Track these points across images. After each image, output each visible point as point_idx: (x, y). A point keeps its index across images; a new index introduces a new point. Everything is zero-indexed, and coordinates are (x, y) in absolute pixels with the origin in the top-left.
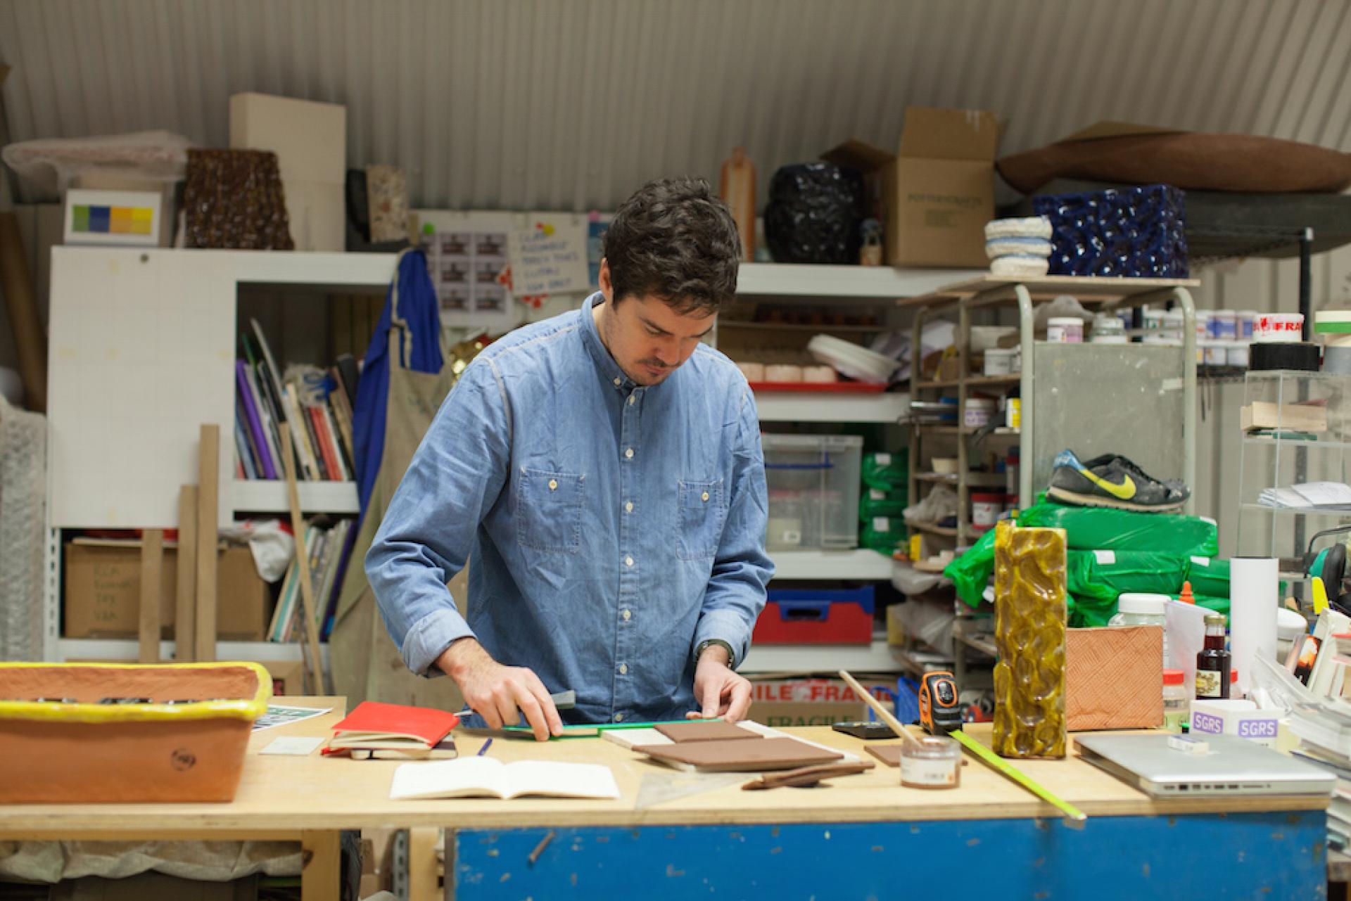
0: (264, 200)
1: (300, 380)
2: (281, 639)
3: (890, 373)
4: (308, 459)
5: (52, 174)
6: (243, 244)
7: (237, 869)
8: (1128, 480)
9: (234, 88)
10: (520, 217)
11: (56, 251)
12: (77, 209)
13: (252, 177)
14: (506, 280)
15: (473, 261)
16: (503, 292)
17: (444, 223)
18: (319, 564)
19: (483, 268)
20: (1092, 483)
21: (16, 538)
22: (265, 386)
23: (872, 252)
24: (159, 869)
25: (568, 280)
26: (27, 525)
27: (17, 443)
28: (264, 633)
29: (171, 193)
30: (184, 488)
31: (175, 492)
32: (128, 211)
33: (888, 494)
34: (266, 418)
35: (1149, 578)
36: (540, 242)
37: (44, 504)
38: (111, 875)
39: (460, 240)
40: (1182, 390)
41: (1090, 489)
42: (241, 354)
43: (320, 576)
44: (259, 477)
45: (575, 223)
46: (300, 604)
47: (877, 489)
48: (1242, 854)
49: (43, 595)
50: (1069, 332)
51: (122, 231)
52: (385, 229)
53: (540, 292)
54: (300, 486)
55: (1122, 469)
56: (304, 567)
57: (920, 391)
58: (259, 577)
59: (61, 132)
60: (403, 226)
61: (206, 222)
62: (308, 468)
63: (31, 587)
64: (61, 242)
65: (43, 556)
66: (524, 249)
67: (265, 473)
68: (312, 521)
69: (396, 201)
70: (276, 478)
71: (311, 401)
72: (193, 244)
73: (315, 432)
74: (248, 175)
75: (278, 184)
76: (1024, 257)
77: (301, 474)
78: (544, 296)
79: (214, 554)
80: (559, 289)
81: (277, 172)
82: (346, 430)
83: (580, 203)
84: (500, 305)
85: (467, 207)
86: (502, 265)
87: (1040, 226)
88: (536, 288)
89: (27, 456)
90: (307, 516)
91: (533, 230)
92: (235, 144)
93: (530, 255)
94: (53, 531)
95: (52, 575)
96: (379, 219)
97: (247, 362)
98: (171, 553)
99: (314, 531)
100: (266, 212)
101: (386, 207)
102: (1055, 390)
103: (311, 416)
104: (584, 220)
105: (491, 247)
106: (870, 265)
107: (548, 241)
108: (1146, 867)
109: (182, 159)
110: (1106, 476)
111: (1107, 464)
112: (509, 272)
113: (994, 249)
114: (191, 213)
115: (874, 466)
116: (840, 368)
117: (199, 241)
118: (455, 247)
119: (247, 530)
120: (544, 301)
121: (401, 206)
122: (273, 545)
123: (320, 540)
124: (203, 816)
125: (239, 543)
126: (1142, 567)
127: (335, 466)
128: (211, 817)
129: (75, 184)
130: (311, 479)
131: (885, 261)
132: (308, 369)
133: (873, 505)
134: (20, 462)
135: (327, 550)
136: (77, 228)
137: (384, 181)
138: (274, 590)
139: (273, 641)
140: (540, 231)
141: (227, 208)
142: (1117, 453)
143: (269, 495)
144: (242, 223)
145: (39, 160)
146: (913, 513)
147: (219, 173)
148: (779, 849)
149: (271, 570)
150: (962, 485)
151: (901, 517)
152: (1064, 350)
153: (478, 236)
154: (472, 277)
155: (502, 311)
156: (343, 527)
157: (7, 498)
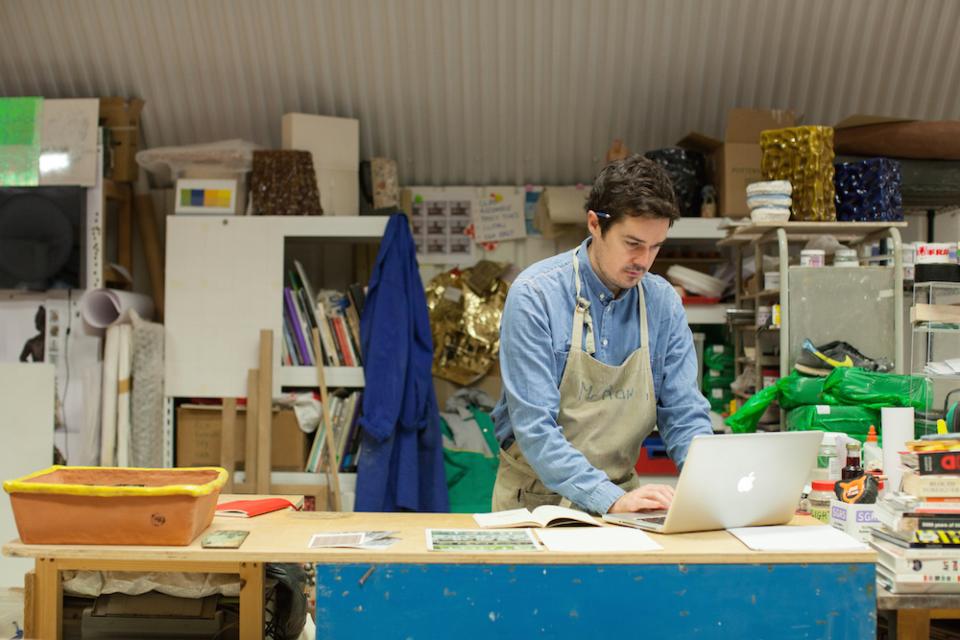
0: (303, 183)
1: (327, 300)
2: (314, 470)
3: (722, 289)
4: (331, 352)
5: (168, 170)
6: (289, 212)
7: (203, 591)
8: (848, 358)
9: (287, 110)
10: (480, 189)
11: (170, 219)
12: (184, 192)
13: (295, 168)
14: (471, 232)
15: (449, 220)
16: (468, 240)
17: (429, 195)
18: (339, 420)
19: (455, 225)
20: (822, 360)
21: (144, 404)
22: (304, 304)
23: (709, 208)
24: (159, 590)
25: (512, 232)
26: (151, 396)
27: (144, 343)
28: (303, 466)
29: (243, 179)
30: (250, 372)
31: (244, 375)
32: (215, 192)
33: (722, 373)
34: (304, 325)
35: (855, 425)
36: (493, 206)
37: (163, 382)
38: (130, 593)
39: (440, 206)
40: (894, 297)
41: (822, 365)
42: (287, 284)
43: (339, 429)
44: (300, 364)
45: (517, 193)
46: (326, 447)
47: (715, 369)
48: (818, 590)
49: (162, 441)
50: (814, 260)
51: (212, 205)
52: (383, 200)
53: (493, 239)
54: (326, 369)
55: (844, 351)
56: (329, 423)
57: (742, 302)
58: (301, 430)
59: (178, 143)
60: (395, 197)
61: (266, 198)
62: (331, 358)
63: (153, 436)
64: (173, 213)
65: (162, 416)
66: (482, 211)
67: (304, 362)
68: (335, 393)
69: (390, 181)
70: (311, 365)
71: (334, 314)
72: (257, 213)
73: (337, 335)
74: (292, 167)
75: (312, 172)
76: (771, 208)
77: (326, 361)
78: (496, 242)
79: (269, 414)
80: (506, 238)
81: (311, 164)
82: (356, 333)
83: (520, 179)
84: (467, 249)
85: (445, 184)
86: (467, 222)
87: (784, 187)
88: (490, 237)
89: (150, 351)
90: (331, 390)
91: (488, 199)
92: (285, 147)
93: (487, 215)
94: (169, 401)
95: (168, 428)
96: (378, 193)
97: (292, 289)
98: (242, 414)
99: (336, 399)
100: (305, 190)
101: (383, 185)
102: (804, 299)
103: (334, 324)
104: (522, 191)
105: (461, 210)
106: (707, 217)
107: (498, 205)
108: (753, 597)
109: (249, 157)
110: (832, 356)
111: (834, 348)
112: (472, 227)
113: (752, 202)
114: (256, 192)
115: (712, 353)
116: (687, 288)
117: (261, 210)
118: (436, 210)
119: (293, 398)
120: (496, 245)
121: (393, 185)
122: (308, 408)
123: (340, 405)
124: (167, 553)
125: (287, 407)
126: (850, 416)
127: (349, 357)
128: (172, 553)
129: (182, 175)
130: (334, 365)
131: (718, 214)
132: (332, 293)
133: (711, 380)
134: (146, 355)
135: (344, 412)
136: (184, 204)
137: (381, 168)
138: (310, 437)
139: (309, 471)
140: (493, 199)
141: (278, 189)
142: (842, 340)
143: (306, 376)
144: (288, 198)
145: (160, 160)
146: (735, 386)
147: (274, 166)
148: (514, 580)
149: (308, 425)
150: (758, 365)
151: (729, 388)
152: (810, 273)
153: (451, 202)
154: (448, 230)
155: (468, 253)
156: (355, 396)
157: (138, 378)
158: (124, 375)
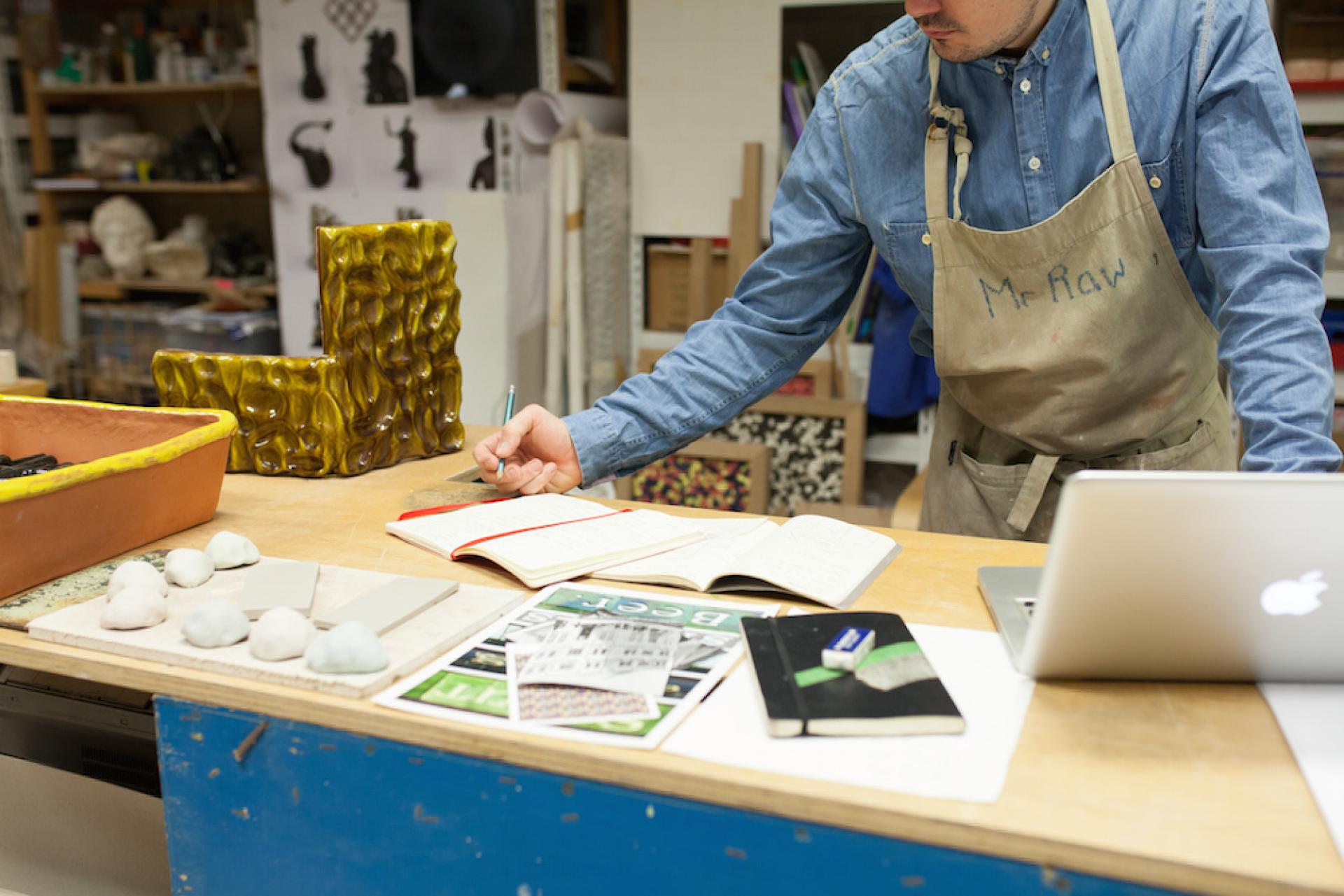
27: (595, 164)
30: (733, 202)
31: (727, 206)
37: (628, 216)
49: (627, 294)
65: (629, 260)
94: (636, 241)
95: (637, 277)
97: (795, 83)
134: (600, 179)
157: (590, 210)
158: (573, 207)
